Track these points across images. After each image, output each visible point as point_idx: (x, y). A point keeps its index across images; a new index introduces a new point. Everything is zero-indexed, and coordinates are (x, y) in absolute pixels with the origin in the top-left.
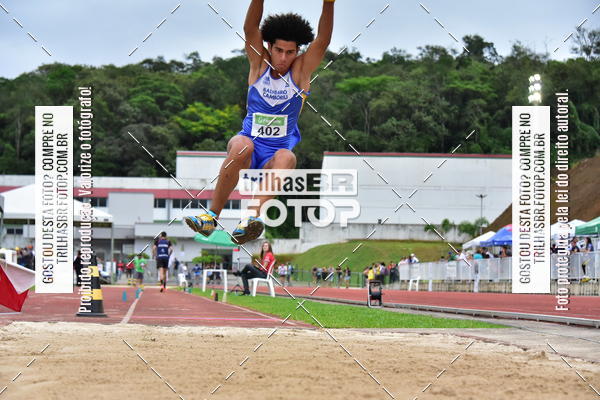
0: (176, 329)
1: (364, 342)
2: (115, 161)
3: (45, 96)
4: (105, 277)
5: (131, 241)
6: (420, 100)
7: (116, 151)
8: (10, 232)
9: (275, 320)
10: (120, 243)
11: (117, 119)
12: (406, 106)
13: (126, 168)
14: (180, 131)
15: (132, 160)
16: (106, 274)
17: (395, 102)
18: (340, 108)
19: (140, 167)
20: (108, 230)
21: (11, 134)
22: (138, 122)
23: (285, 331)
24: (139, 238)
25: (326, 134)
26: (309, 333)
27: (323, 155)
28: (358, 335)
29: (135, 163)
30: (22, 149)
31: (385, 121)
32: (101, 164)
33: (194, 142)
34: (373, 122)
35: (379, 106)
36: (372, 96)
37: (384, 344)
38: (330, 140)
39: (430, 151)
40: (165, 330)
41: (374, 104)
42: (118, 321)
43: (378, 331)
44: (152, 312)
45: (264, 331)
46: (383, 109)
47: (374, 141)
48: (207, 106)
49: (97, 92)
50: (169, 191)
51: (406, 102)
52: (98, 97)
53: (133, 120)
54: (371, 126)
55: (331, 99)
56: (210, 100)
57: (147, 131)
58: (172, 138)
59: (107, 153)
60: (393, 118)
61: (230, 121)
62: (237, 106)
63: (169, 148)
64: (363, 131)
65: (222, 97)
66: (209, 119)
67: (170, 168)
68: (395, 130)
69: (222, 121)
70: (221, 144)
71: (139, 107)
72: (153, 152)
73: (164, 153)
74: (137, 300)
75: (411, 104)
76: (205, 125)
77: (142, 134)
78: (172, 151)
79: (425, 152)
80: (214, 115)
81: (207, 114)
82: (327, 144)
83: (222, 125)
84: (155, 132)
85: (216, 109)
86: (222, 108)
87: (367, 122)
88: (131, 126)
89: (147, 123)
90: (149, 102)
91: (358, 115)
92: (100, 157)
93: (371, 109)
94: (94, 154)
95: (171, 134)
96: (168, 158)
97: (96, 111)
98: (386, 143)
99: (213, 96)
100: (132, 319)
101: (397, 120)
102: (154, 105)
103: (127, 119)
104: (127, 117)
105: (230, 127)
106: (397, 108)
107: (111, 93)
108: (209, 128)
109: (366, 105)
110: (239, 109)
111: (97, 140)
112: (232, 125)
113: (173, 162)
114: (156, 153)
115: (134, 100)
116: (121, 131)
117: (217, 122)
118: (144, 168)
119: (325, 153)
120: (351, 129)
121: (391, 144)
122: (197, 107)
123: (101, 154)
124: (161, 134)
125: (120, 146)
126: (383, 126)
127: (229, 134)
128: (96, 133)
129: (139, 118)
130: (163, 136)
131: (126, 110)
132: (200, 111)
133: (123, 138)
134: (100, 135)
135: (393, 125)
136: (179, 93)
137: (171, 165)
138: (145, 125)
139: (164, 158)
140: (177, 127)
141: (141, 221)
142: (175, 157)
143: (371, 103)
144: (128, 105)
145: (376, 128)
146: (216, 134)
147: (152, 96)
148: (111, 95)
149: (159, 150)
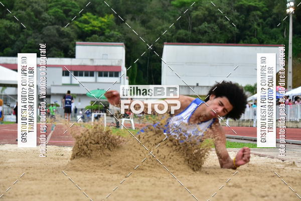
5: (49, 96)
11: (40, 23)
12: (213, 15)
14: (78, 30)
15: (50, 47)
17: (207, 13)
19: (54, 52)
22: (53, 24)
24: (53, 94)
27: (163, 45)
29: (52, 49)
31: (201, 24)
33: (86, 37)
34: (194, 25)
35: (197, 15)
36: (193, 9)
38: (168, 36)
39: (227, 43)
40: (69, 149)
41: (194, 14)
44: (61, 138)
46: (199, 17)
47: (194, 36)
48: (94, 15)
49: (28, 6)
50: (71, 66)
51: (213, 13)
52: (29, 10)
53: (50, 23)
54: (192, 27)
55: (168, 10)
56: (96, 11)
57: (58, 30)
58: (73, 34)
59: (34, 43)
60: (206, 22)
61: (108, 24)
62: (112, 15)
63: (71, 40)
64: (188, 30)
65: (103, 10)
66: (95, 23)
67: (72, 53)
68: (207, 29)
69: (103, 24)
70: (102, 38)
71: (53, 16)
72: (62, 42)
73: (68, 43)
74: (52, 131)
75: (216, 14)
76: (93, 26)
77: (55, 32)
78: (73, 42)
79: (224, 43)
80: (98, 20)
81: (94, 20)
82: (166, 38)
83: (103, 27)
84: (63, 31)
85: (99, 16)
86: (103, 16)
87: (190, 24)
88: (48, 27)
89: (58, 25)
90: (59, 13)
91: (184, 20)
92: (30, 46)
93: (192, 17)
94: (26, 43)
95: (72, 32)
96: (71, 46)
97: (27, 17)
98: (201, 37)
99: (98, 9)
100: (49, 142)
101: (208, 24)
102: (62, 14)
103: (46, 23)
104: (46, 21)
105: (108, 28)
106: (208, 16)
107: (37, 7)
108: (96, 28)
109: (190, 15)
110: (113, 17)
111: (28, 35)
112: (110, 27)
113: (73, 49)
114: (64, 43)
115: (50, 11)
116: (43, 30)
117: (100, 25)
118: (56, 52)
119: (165, 43)
120: (180, 29)
121: (204, 38)
122: (88, 15)
123: (31, 44)
124: (66, 32)
125: (42, 39)
126: (200, 27)
127: (108, 32)
128: (28, 31)
129: (53, 22)
130: (68, 33)
131: (45, 18)
132: (90, 18)
133: (44, 34)
134: (30, 32)
135: (206, 27)
136: (77, 7)
137: (72, 51)
138: (57, 26)
139: (68, 46)
140: (76, 28)
141: (55, 84)
142: (75, 45)
143: (192, 13)
144: (46, 14)
145: (195, 28)
146: (99, 32)
147: (61, 9)
148: (37, 8)
149: (66, 42)
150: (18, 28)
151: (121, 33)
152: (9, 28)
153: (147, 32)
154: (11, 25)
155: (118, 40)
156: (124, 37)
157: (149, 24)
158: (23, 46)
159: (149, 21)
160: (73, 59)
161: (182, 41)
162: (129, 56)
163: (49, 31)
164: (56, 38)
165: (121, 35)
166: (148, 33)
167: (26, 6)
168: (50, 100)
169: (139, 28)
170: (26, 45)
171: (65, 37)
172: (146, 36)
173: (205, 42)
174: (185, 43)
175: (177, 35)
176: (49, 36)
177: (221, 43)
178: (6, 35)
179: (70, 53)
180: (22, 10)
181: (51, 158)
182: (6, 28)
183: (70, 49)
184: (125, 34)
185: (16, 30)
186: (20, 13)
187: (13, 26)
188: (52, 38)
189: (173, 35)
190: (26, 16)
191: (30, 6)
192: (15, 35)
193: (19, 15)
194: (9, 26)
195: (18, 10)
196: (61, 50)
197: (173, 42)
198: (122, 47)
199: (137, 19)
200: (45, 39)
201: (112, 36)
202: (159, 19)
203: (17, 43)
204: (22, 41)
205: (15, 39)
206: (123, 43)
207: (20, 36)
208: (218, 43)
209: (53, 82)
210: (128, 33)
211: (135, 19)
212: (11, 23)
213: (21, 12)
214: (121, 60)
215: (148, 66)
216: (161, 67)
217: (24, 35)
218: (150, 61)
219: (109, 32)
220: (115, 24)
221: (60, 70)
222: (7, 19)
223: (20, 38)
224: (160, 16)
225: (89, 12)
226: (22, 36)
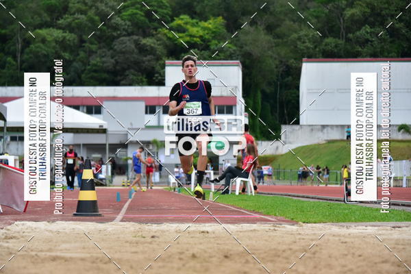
0: (165, 226)
1: (339, 236)
2: (108, 72)
3: (42, 12)
4: (102, 179)
5: (124, 146)
6: (392, 8)
7: (109, 62)
8: (13, 139)
9: (258, 216)
10: (114, 148)
11: (109, 32)
12: (379, 15)
13: (119, 78)
14: (168, 42)
15: (124, 70)
16: (101, 176)
17: (368, 10)
18: (317, 17)
19: (131, 77)
20: (104, 135)
21: (12, 48)
22: (129, 35)
23: (267, 227)
24: (132, 143)
25: (304, 42)
26: (289, 227)
27: (302, 62)
28: (335, 229)
29: (127, 72)
30: (22, 62)
31: (359, 29)
32: (95, 75)
33: (181, 52)
34: (348, 30)
35: (353, 15)
36: (347, 6)
37: (358, 237)
38: (308, 48)
39: (402, 57)
40: (154, 227)
41: (349, 12)
42: (112, 220)
43: (353, 225)
44: (143, 211)
45: (246, 226)
46: (356, 18)
47: (349, 48)
48: (193, 18)
49: (91, 7)
50: (159, 98)
51: (379, 11)
52: (91, 13)
53: (124, 33)
54: (346, 34)
55: (308, 9)
56: (195, 13)
57: (137, 43)
58: (160, 49)
59: (101, 65)
60: (367, 25)
61: (213, 32)
62: (221, 17)
63: (158, 58)
64: (339, 38)
65: (206, 10)
66: (194, 30)
67: (160, 78)
68: (368, 36)
69: (206, 32)
70: (206, 53)
71: (130, 20)
72: (144, 62)
73: (153, 63)
74: (130, 200)
75: (384, 12)
76: (191, 36)
77: (133, 46)
78: (161, 62)
79: (398, 57)
80: (199, 26)
81: (193, 25)
82: (305, 51)
83: (207, 37)
84: (144, 44)
85: (200, 21)
86: (206, 20)
87: (342, 29)
88: (122, 38)
89: (137, 35)
90: (138, 16)
91: (334, 23)
92: (94, 68)
93: (346, 18)
94: (89, 65)
95: (159, 45)
96: (158, 68)
97: (90, 25)
98: (360, 49)
99: (198, 9)
100: (124, 218)
101: (371, 28)
102: (142, 18)
103: (119, 32)
104: (119, 30)
105: (214, 38)
106: (370, 16)
107: (104, 8)
108: (195, 39)
109: (342, 14)
110: (222, 21)
111: (91, 53)
112: (217, 36)
113: (162, 71)
114: (147, 63)
115: (124, 14)
116: (114, 43)
117: (201, 33)
118: (135, 78)
119: (304, 59)
120: (328, 37)
121: (365, 50)
122: (182, 19)
123: (95, 65)
124: (150, 45)
125: (112, 58)
126: (358, 33)
127: (213, 44)
128: (90, 46)
129: (130, 31)
130: (152, 48)
131: (117, 24)
132: (186, 23)
133: (115, 50)
134: (94, 47)
135: (367, 33)
136: (167, 7)
137: (160, 74)
138: (135, 37)
139: (153, 68)
140: (165, 39)
141: (134, 127)
142: (163, 66)
143: (345, 12)
144: (119, 19)
145: (351, 35)
146: (201, 45)
147: (141, 10)
148: (103, 10)
149: (149, 61)
150: (76, 41)
151: (236, 45)
152: (62, 41)
153: (275, 43)
154: (64, 38)
155: (230, 57)
156: (241, 51)
157: (278, 30)
158: (83, 68)
159: (279, 26)
160: (162, 88)
161: (330, 55)
162: (248, 81)
163: (124, 46)
164: (135, 55)
165: (235, 48)
166: (277, 45)
167: (87, 8)
168: (126, 152)
169: (263, 36)
170: (89, 67)
171: (149, 54)
172: (274, 48)
173: (366, 56)
174: (336, 59)
175: (322, 47)
176: (123, 53)
177: (392, 57)
178: (56, 52)
179: (157, 77)
180: (82, 14)
181: (127, 242)
182: (56, 42)
183: (157, 73)
184: (242, 47)
185: (72, 44)
186: (78, 19)
187: (68, 38)
188: (127, 56)
189: (316, 47)
190: (87, 23)
191: (94, 8)
192: (72, 52)
193: (77, 21)
194: (61, 39)
195: (74, 14)
196: (142, 75)
197: (316, 57)
198: (236, 68)
199: (259, 23)
200: (117, 58)
201: (221, 50)
202: (294, 21)
203: (75, 64)
204: (82, 62)
205: (72, 59)
206: (238, 61)
207: (78, 55)
208: (387, 57)
209: (131, 124)
210: (246, 45)
211: (257, 23)
212: (64, 34)
213: (79, 16)
214: (236, 87)
215: (278, 96)
216: (299, 96)
217: (85, 52)
218: (281, 88)
219: (217, 45)
220: (225, 31)
221: (142, 105)
222: (59, 28)
223: (78, 57)
224: (295, 18)
225: (185, 14)
226: (82, 54)
